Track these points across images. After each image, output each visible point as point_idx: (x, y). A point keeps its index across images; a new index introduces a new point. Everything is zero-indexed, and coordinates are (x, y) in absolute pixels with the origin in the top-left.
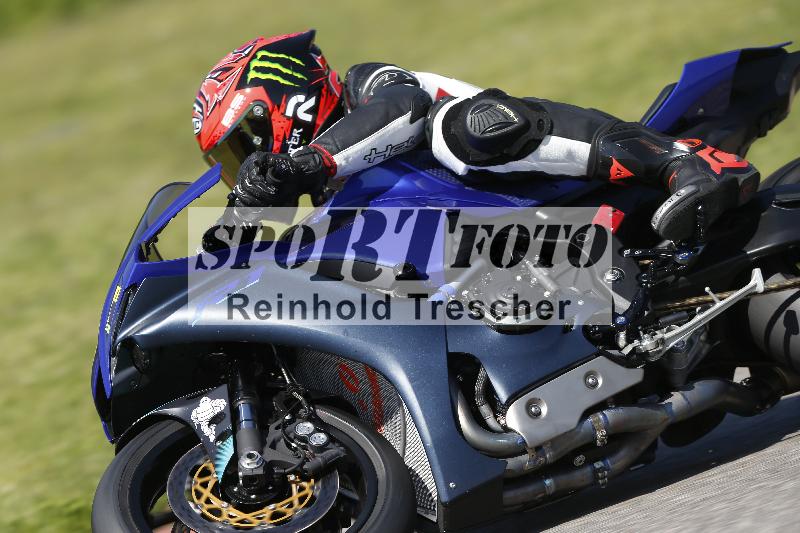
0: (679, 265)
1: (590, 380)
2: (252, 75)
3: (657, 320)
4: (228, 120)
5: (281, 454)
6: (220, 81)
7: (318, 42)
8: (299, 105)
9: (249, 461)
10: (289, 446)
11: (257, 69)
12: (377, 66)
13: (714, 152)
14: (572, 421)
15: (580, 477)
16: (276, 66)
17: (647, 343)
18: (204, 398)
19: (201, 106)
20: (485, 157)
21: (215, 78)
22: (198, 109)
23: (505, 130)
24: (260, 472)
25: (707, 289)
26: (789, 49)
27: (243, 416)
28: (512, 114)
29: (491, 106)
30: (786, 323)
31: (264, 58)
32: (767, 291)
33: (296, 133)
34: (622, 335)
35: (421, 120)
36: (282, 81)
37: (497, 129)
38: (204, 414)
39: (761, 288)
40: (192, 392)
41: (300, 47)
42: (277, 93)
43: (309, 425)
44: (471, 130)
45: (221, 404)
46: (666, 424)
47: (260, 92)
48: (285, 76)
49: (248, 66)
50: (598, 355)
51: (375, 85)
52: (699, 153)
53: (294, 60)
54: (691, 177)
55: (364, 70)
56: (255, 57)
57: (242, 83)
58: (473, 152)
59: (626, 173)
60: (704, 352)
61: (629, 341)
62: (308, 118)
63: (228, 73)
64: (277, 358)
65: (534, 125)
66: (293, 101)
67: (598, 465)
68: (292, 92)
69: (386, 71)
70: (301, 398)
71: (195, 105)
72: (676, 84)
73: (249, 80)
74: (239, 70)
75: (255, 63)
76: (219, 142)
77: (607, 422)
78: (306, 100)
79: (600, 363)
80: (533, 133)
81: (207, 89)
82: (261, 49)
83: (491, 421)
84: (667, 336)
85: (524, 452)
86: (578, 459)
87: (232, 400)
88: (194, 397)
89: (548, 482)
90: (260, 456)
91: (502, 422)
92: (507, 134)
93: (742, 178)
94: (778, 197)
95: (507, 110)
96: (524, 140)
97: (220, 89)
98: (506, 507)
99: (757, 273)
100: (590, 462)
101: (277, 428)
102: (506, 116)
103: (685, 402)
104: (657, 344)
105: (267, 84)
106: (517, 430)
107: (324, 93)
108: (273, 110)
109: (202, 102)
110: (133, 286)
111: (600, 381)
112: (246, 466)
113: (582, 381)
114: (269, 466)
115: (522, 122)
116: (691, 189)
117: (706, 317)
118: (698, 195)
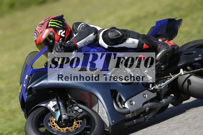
0: (162, 68)
1: (144, 96)
2: (50, 25)
3: (158, 81)
4: (44, 36)
5: (71, 114)
6: (41, 27)
7: (64, 18)
8: (61, 32)
9: (64, 116)
10: (73, 112)
11: (51, 24)
12: (80, 23)
13: (168, 41)
14: (141, 106)
15: (142, 120)
16: (55, 23)
17: (157, 87)
18: (51, 101)
19: (36, 33)
20: (113, 43)
21: (40, 26)
22: (35, 34)
23: (118, 37)
24: (68, 118)
25: (170, 74)
26: (176, 19)
27: (61, 105)
28: (120, 33)
29: (114, 31)
30: (188, 82)
31: (52, 21)
32: (184, 74)
33: (61, 39)
34: (151, 85)
35: (96, 35)
36: (57, 27)
37: (117, 36)
38: (51, 105)
39: (183, 74)
40: (47, 100)
41: (60, 19)
42: (56, 30)
43: (78, 107)
44: (110, 37)
45: (55, 103)
46: (161, 107)
47: (52, 29)
48: (58, 25)
49: (48, 23)
50: (146, 90)
51: (81, 27)
52: (165, 42)
53: (59, 21)
54: (164, 47)
55: (78, 24)
56: (50, 21)
57: (47, 27)
58: (110, 42)
59: (148, 47)
60: (167, 90)
61: (152, 86)
62: (63, 36)
63: (43, 25)
64: (67, 92)
65: (125, 35)
66: (60, 31)
67: (146, 117)
68: (59, 29)
69: (83, 24)
70: (74, 101)
71: (34, 33)
72: (154, 26)
73: (49, 26)
74: (46, 24)
75: (50, 22)
76: (41, 42)
77: (149, 106)
78: (63, 31)
79: (146, 91)
80: (125, 37)
81: (37, 29)
82: (51, 19)
83: (120, 106)
84: (161, 85)
85: (130, 113)
86: (142, 115)
87: (58, 102)
88: (48, 101)
89: (134, 121)
90: (67, 115)
91: (123, 106)
92: (119, 37)
93: (176, 47)
94: (183, 53)
95: (118, 32)
96: (123, 39)
97: (41, 29)
98: (125, 127)
99: (181, 70)
100: (144, 116)
101: (69, 108)
102: (118, 33)
103: (166, 101)
104: (159, 87)
105: (53, 27)
106: (128, 108)
107: (67, 30)
108: (55, 34)
109: (36, 32)
110: (31, 75)
111: (147, 96)
112: (64, 117)
113: (142, 96)
114: (69, 117)
115: (122, 35)
116: (165, 50)
117: (170, 80)
118: (167, 51)
